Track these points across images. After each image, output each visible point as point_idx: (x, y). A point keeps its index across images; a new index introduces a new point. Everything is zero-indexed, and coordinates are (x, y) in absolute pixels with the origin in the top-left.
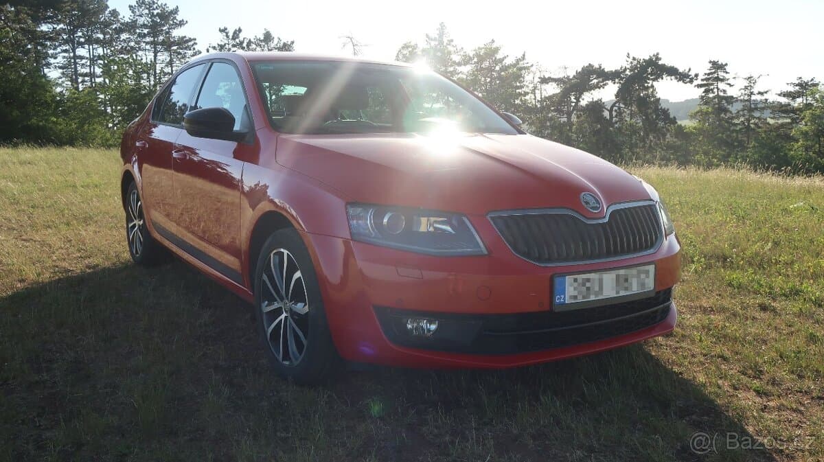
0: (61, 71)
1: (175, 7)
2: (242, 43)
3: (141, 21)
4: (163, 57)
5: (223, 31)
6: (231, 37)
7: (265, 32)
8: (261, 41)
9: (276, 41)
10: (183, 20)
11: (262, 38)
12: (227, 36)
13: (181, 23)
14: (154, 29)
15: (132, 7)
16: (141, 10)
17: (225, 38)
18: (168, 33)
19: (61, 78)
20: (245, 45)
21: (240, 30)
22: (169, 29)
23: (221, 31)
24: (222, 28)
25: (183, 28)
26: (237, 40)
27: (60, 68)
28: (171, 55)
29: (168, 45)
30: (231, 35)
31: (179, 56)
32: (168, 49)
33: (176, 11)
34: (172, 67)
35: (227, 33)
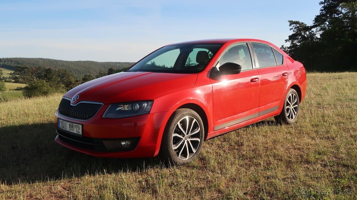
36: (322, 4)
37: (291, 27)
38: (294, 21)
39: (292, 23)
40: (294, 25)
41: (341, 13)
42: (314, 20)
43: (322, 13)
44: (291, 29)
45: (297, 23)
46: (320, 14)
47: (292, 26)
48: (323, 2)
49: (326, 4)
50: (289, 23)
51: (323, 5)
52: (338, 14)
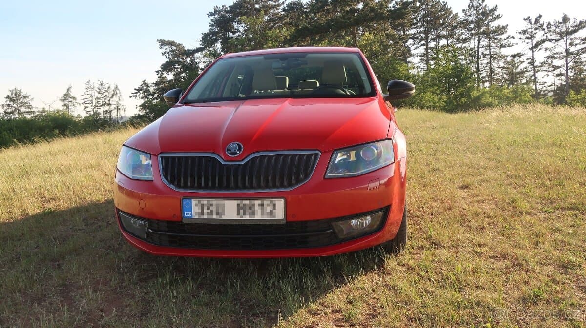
0: (421, 58)
1: (494, 6)
2: (542, 25)
3: (470, 19)
4: (484, 42)
5: (528, 19)
6: (533, 23)
7: (563, 15)
8: (561, 23)
9: (572, 21)
10: (499, 15)
11: (562, 21)
12: (530, 22)
13: (498, 17)
14: (479, 23)
15: (465, 10)
16: (470, 11)
17: (529, 24)
18: (487, 25)
19: (420, 63)
20: (545, 27)
21: (540, 16)
22: (489, 22)
23: (525, 20)
24: (526, 17)
25: (500, 20)
26: (538, 24)
27: (420, 56)
28: (489, 41)
29: (487, 34)
30: (533, 21)
31: (495, 41)
32: (488, 37)
33: (495, 9)
34: (490, 50)
35: (530, 20)
36: (212, 15)
37: (163, 50)
38: (166, 40)
39: (163, 43)
40: (167, 47)
41: (238, 31)
42: (202, 40)
43: (212, 29)
44: (163, 54)
45: (171, 43)
46: (208, 31)
47: (165, 48)
48: (213, 12)
49: (217, 16)
50: (159, 44)
51: (212, 18)
52: (234, 33)
